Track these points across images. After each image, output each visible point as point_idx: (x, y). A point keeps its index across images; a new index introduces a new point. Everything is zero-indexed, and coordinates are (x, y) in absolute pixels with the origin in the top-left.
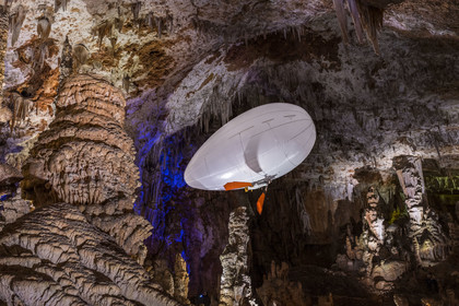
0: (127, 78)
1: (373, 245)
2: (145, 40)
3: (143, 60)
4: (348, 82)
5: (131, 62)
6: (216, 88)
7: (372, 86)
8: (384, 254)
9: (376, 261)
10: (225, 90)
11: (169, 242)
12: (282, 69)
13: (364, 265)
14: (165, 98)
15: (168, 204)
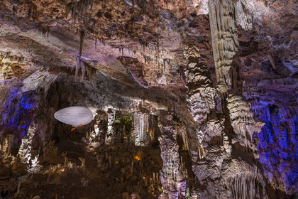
0: (5, 73)
1: (94, 136)
2: (13, 62)
3: (12, 68)
4: (92, 85)
5: (7, 68)
6: (44, 79)
7: (99, 88)
8: (96, 140)
9: (93, 141)
10: (48, 80)
11: (19, 128)
12: (70, 76)
13: (89, 142)
14: (22, 80)
15: (22, 114)
